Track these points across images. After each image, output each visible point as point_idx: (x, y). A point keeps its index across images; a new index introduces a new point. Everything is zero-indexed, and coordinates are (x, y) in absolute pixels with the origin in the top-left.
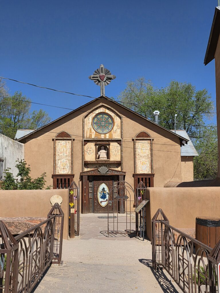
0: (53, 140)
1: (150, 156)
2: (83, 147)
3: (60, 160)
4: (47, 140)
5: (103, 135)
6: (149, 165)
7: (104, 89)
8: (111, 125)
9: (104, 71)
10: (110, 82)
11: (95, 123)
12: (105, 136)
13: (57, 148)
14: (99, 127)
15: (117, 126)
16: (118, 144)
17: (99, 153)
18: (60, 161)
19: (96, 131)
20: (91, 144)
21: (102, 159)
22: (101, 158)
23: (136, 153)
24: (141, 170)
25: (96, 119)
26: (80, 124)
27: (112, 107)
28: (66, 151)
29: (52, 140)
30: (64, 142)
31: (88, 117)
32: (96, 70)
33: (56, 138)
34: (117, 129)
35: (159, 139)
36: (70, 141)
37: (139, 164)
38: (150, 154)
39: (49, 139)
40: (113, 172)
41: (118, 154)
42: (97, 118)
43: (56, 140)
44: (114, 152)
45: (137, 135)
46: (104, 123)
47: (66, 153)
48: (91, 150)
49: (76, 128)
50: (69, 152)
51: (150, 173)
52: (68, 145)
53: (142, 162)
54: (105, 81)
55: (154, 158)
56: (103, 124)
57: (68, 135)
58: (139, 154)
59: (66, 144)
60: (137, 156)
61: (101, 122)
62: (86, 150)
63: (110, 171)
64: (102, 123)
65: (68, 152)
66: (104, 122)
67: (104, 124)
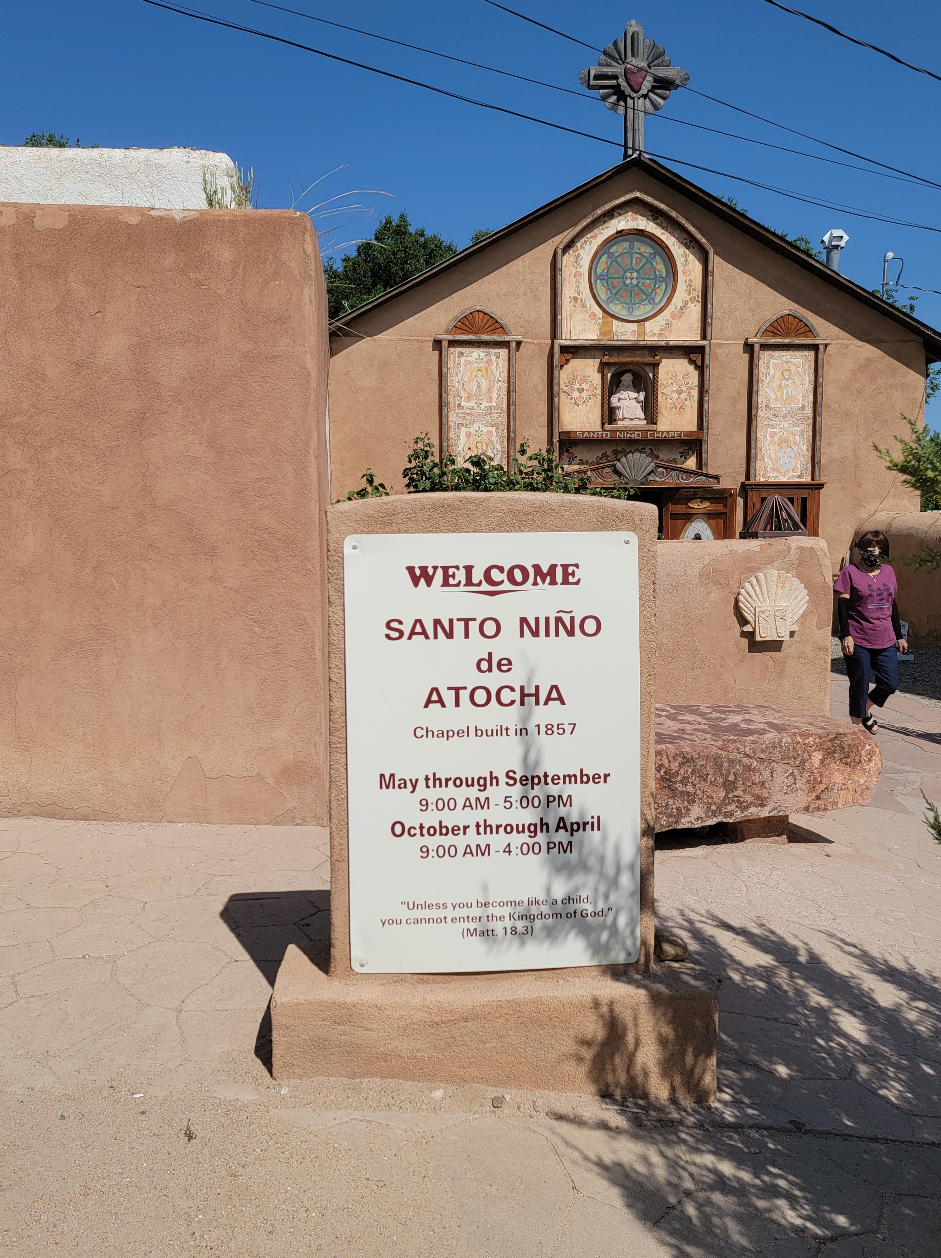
0: (437, 344)
1: (809, 412)
2: (556, 372)
3: (466, 425)
4: (415, 343)
5: (634, 326)
6: (804, 448)
7: (642, 129)
8: (663, 287)
9: (641, 50)
10: (664, 98)
11: (601, 277)
12: (642, 332)
13: (454, 379)
14: (617, 293)
15: (690, 288)
16: (691, 362)
17: (614, 400)
18: (464, 430)
19: (604, 310)
20: (587, 365)
21: (626, 423)
22: (623, 419)
23: (760, 401)
24: (774, 470)
25: (604, 258)
26: (542, 280)
27: (674, 209)
28: (489, 390)
29: (431, 344)
30: (483, 355)
31: (574, 249)
32: (611, 46)
33: (450, 337)
34: (687, 302)
35: (847, 346)
36: (504, 352)
37: (767, 443)
38: (811, 405)
39: (422, 341)
40: (673, 473)
41: (688, 402)
42: (611, 255)
43: (453, 343)
44: (675, 396)
45: (764, 328)
46: (635, 275)
47: (490, 399)
48: (584, 386)
49: (525, 294)
50: (498, 396)
51: (807, 479)
52: (497, 364)
53: (777, 437)
54: (645, 96)
55: (826, 420)
56: (632, 279)
57: (496, 326)
58: (767, 406)
59: (489, 362)
60: (760, 413)
61: (625, 272)
62: (566, 389)
63: (660, 469)
64: (628, 275)
65: (494, 396)
66: (637, 271)
67: (635, 282)
